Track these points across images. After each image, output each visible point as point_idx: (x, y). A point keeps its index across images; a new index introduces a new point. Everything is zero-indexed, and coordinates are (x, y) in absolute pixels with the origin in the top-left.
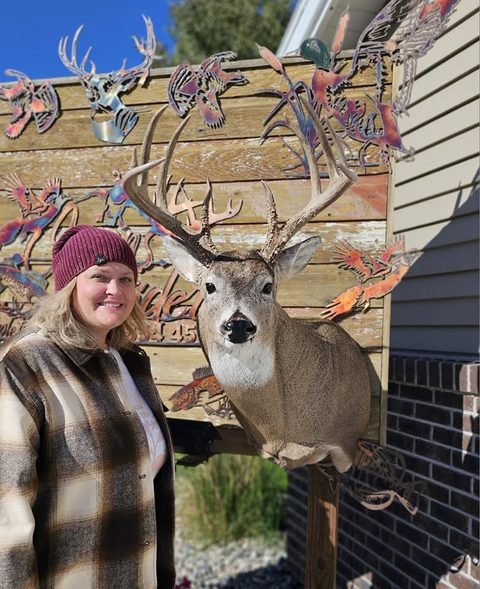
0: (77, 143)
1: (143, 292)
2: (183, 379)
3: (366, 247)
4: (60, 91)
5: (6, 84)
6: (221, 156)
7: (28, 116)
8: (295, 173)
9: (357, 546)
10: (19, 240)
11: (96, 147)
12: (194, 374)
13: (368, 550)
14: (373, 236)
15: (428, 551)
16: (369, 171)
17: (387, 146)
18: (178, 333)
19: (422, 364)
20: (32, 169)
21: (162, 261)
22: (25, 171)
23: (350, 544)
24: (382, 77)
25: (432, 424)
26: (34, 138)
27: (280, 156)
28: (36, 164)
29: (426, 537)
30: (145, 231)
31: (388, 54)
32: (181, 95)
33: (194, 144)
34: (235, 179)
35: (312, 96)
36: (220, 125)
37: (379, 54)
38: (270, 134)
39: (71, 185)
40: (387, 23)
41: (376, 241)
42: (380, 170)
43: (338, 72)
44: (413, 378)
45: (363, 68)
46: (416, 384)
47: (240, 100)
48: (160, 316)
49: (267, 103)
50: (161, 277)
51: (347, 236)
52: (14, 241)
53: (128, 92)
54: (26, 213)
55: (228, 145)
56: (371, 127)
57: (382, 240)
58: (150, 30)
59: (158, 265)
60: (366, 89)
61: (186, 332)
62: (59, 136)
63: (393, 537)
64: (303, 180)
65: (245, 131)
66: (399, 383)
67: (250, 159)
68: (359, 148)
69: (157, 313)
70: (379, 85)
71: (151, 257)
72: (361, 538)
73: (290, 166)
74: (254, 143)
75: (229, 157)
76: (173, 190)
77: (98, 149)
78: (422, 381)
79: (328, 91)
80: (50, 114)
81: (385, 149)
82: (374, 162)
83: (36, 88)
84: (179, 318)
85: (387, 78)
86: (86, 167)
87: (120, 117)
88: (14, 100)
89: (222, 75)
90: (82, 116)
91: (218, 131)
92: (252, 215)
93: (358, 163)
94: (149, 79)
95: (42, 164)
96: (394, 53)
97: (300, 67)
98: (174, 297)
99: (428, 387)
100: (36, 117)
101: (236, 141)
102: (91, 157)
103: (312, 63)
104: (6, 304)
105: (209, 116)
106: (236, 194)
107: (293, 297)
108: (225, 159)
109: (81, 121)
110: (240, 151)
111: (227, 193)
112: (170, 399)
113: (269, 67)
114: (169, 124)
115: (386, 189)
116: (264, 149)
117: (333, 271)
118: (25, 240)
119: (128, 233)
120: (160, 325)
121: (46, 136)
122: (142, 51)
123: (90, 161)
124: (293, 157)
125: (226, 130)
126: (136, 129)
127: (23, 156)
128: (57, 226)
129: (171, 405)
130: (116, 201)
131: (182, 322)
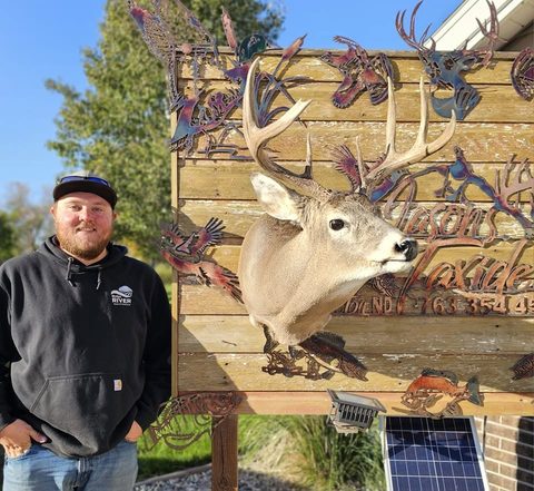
1: (487, 266)
2: (526, 349)
7: (360, 86)
18: (522, 305)
20: (362, 141)
21: (505, 236)
26: (366, 109)
28: (367, 136)
30: (490, 205)
48: (505, 289)
50: (503, 251)
53: (470, 71)
59: (502, 240)
61: (530, 304)
69: (501, 286)
71: (493, 231)
76: (517, 168)
80: (383, 85)
83: (369, 58)
84: (523, 291)
87: (461, 95)
88: (343, 68)
95: (374, 136)
98: (518, 269)
100: (370, 88)
112: (511, 369)
119: (471, 209)
120: (504, 297)
121: (379, 107)
126: (478, 107)
127: (352, 128)
128: (390, 199)
129: (512, 374)
130: (458, 176)
131: (525, 295)
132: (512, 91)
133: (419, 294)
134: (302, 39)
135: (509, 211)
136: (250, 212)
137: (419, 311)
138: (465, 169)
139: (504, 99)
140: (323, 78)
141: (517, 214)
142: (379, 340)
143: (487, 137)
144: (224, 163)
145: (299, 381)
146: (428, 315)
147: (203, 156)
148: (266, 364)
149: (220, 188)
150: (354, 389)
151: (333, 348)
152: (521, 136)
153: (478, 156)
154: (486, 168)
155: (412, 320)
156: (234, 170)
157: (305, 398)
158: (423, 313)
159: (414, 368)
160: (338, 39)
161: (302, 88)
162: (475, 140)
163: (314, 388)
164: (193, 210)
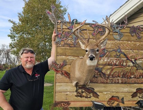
0: (110, 39)
1: (125, 72)
2: (134, 91)
6: (141, 45)
12: (136, 90)
21: (129, 66)
30: (126, 59)
32: (133, 32)
33: (135, 42)
39: (108, 48)
50: (129, 69)
53: (121, 30)
69: (128, 77)
71: (126, 65)
76: (132, 51)
77: (114, 41)
80: (103, 32)
87: (120, 35)
89: (141, 29)
91: (140, 40)
94: (126, 27)
100: (100, 32)
111: (142, 52)
119: (122, 59)
121: (102, 36)
122: (125, 22)
123: (113, 43)
126: (123, 37)
128: (105, 57)
129: (131, 97)
130: (119, 52)
131: (134, 79)
132: (129, 34)
133: (111, 78)
134: (86, 21)
135: (130, 60)
136: (73, 59)
137: (111, 82)
138: (121, 51)
139: (128, 36)
140: (90, 30)
141: (131, 61)
142: (102, 89)
143: (125, 44)
144: (68, 48)
145: (84, 99)
146: (113, 83)
147: (63, 46)
148: (76, 95)
149: (66, 53)
150: (96, 100)
151: (92, 91)
152: (132, 44)
153: (123, 48)
154: (125, 51)
155: (109, 84)
156: (70, 49)
157: (85, 103)
158: (112, 83)
159: (110, 95)
160: (93, 21)
161: (85, 31)
162: (123, 44)
163: (87, 100)
164: (60, 58)
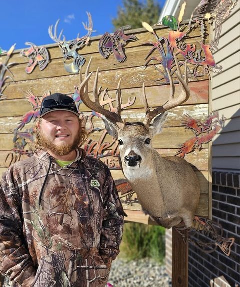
0: (57, 74)
1: (89, 144)
3: (199, 118)
4: (50, 50)
5: (26, 49)
6: (125, 76)
7: (36, 63)
8: (161, 83)
9: (200, 266)
10: (32, 121)
11: (66, 76)
13: (206, 268)
14: (202, 112)
15: (236, 272)
16: (199, 79)
17: (208, 66)
18: (106, 163)
19: (230, 176)
20: (38, 88)
21: (98, 129)
22: (35, 89)
23: (196, 265)
24: (204, 32)
25: (236, 206)
26: (39, 73)
27: (154, 75)
28: (40, 85)
29: (235, 264)
30: (91, 113)
31: (207, 20)
32: (105, 49)
33: (112, 71)
34: (132, 87)
35: (169, 44)
36: (124, 61)
37: (202, 21)
38: (149, 64)
40: (206, 5)
41: (204, 114)
42: (205, 78)
43: (182, 32)
44: (226, 183)
45: (195, 28)
46: (227, 186)
47: (133, 49)
48: (98, 155)
49: (147, 49)
50: (97, 136)
51: (188, 112)
52: (30, 121)
53: (81, 49)
54: (35, 108)
55: (128, 71)
56: (200, 57)
57: (207, 114)
58: (90, 18)
59: (96, 130)
60: (196, 38)
61: (109, 162)
62: (49, 72)
63: (218, 262)
64: (166, 86)
65: (136, 63)
66: (219, 185)
67: (139, 77)
68: (193, 68)
69: (96, 154)
70: (203, 36)
71: (92, 126)
72: (202, 262)
73: (159, 79)
74: (141, 69)
75: (129, 77)
76: (103, 94)
77: (67, 77)
78: (230, 184)
79: (177, 41)
80: (45, 61)
81: (207, 67)
82: (202, 75)
83: (39, 50)
84: (106, 156)
85: (207, 32)
86: (62, 85)
87: (77, 61)
88: (30, 56)
89: (125, 37)
90: (60, 62)
91: (123, 64)
92: (141, 104)
93: (193, 76)
94: (90, 42)
95: (42, 85)
96: (210, 19)
97: (163, 30)
98: (104, 145)
99: (233, 187)
100: (39, 63)
101: (132, 69)
102: (64, 80)
103: (169, 28)
104: (27, 151)
105: (119, 57)
106: (133, 94)
107: (162, 144)
108: (127, 78)
109: (59, 64)
110: (134, 73)
111: (128, 94)
113: (147, 31)
114: (100, 62)
115: (208, 88)
116: (145, 71)
117: (182, 130)
118: (35, 121)
119: (82, 116)
121: (44, 72)
122: (87, 29)
123: (64, 82)
124: (160, 75)
125: (127, 64)
126: (85, 66)
127: (34, 82)
130: (76, 101)
131: (108, 158)
132: (100, 56)
135: (99, 116)
139: (97, 60)
140: (24, 62)
152: (105, 77)
161: (16, 67)
